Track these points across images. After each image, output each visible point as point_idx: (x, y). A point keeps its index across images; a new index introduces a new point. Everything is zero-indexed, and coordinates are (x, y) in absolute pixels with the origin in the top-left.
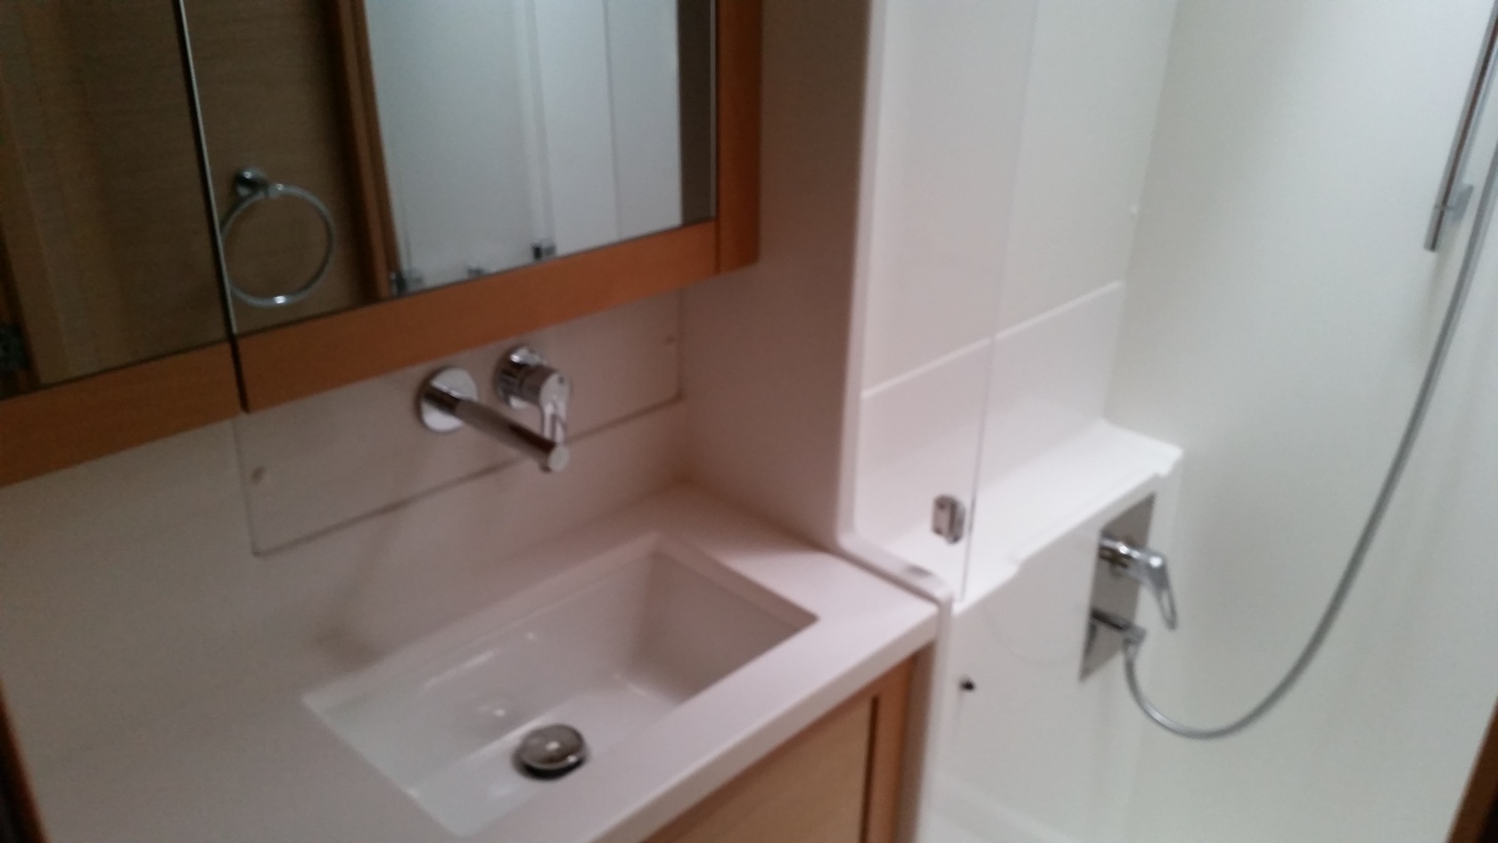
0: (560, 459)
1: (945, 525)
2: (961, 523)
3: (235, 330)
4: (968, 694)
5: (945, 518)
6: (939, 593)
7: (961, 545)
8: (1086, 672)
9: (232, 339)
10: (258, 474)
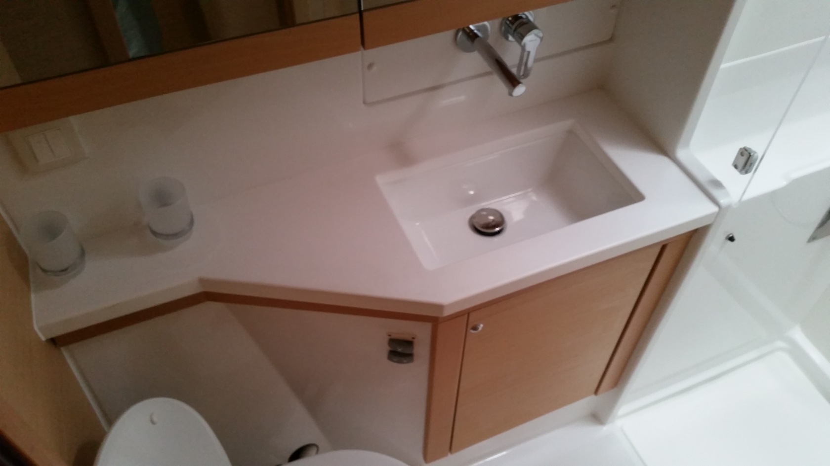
0: (519, 90)
1: (741, 164)
2: (752, 165)
3: (362, 9)
4: (729, 242)
5: (742, 160)
6: (723, 201)
7: (749, 175)
8: (813, 238)
9: (361, 13)
10: (370, 66)
